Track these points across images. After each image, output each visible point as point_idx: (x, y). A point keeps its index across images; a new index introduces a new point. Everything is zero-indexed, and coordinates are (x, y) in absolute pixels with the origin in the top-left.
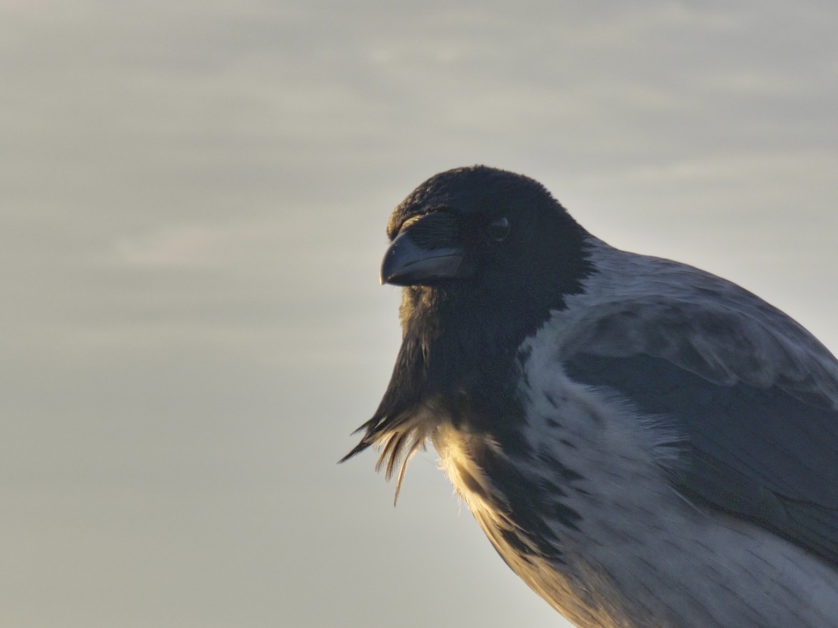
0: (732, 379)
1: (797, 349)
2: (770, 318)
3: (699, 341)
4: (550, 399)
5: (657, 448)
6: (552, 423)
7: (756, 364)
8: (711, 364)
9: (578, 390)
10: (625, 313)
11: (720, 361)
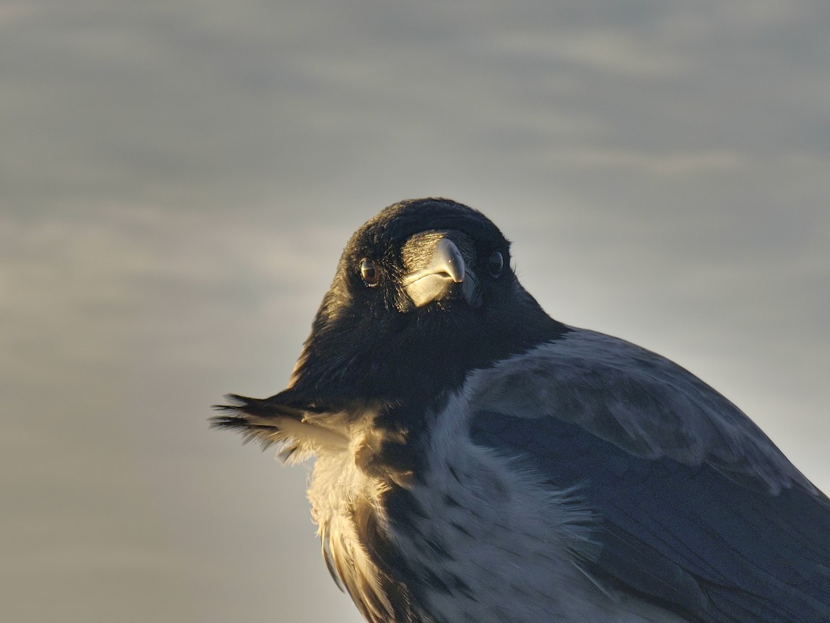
0: (657, 453)
1: (730, 428)
2: (704, 395)
3: (619, 409)
4: (452, 471)
5: (566, 526)
6: (451, 501)
7: (683, 441)
8: (631, 434)
9: (480, 453)
10: (536, 372)
11: (642, 432)
